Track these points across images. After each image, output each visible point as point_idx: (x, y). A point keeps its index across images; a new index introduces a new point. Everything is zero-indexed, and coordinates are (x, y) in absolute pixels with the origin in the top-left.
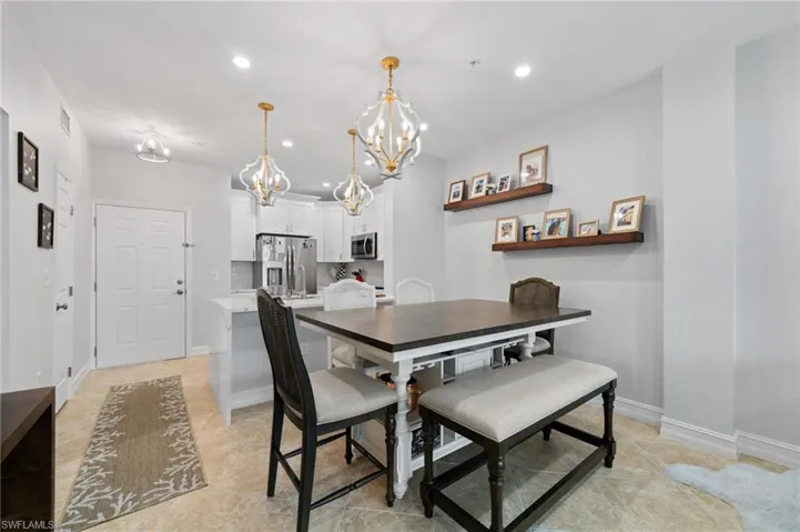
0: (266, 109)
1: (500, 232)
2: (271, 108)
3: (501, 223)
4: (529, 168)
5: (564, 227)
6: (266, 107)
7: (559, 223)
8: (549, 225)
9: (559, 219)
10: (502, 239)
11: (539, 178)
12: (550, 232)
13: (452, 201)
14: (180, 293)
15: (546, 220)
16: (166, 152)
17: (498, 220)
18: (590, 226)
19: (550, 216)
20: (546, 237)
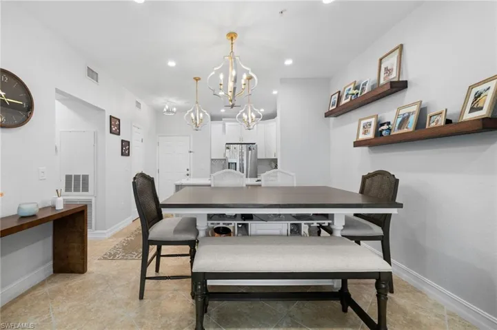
0: (197, 80)
1: (362, 130)
2: (199, 79)
3: (363, 122)
4: (386, 69)
5: (412, 120)
6: (197, 79)
7: (408, 117)
8: (399, 120)
9: (409, 113)
10: (362, 137)
11: (394, 76)
12: (400, 128)
13: (331, 109)
14: (188, 175)
15: (398, 116)
16: (175, 109)
17: (360, 120)
18: (438, 117)
19: (402, 112)
20: (395, 132)
